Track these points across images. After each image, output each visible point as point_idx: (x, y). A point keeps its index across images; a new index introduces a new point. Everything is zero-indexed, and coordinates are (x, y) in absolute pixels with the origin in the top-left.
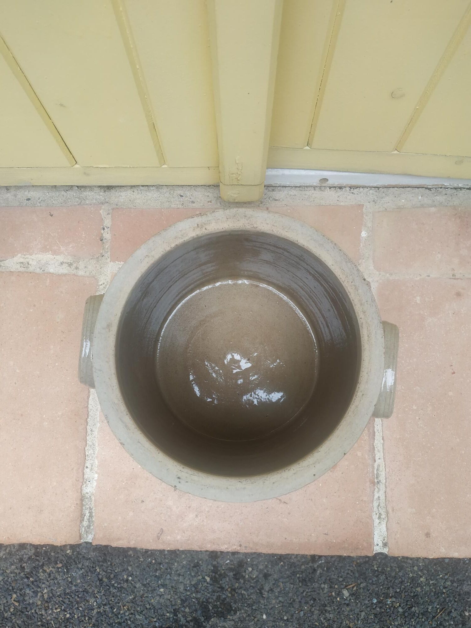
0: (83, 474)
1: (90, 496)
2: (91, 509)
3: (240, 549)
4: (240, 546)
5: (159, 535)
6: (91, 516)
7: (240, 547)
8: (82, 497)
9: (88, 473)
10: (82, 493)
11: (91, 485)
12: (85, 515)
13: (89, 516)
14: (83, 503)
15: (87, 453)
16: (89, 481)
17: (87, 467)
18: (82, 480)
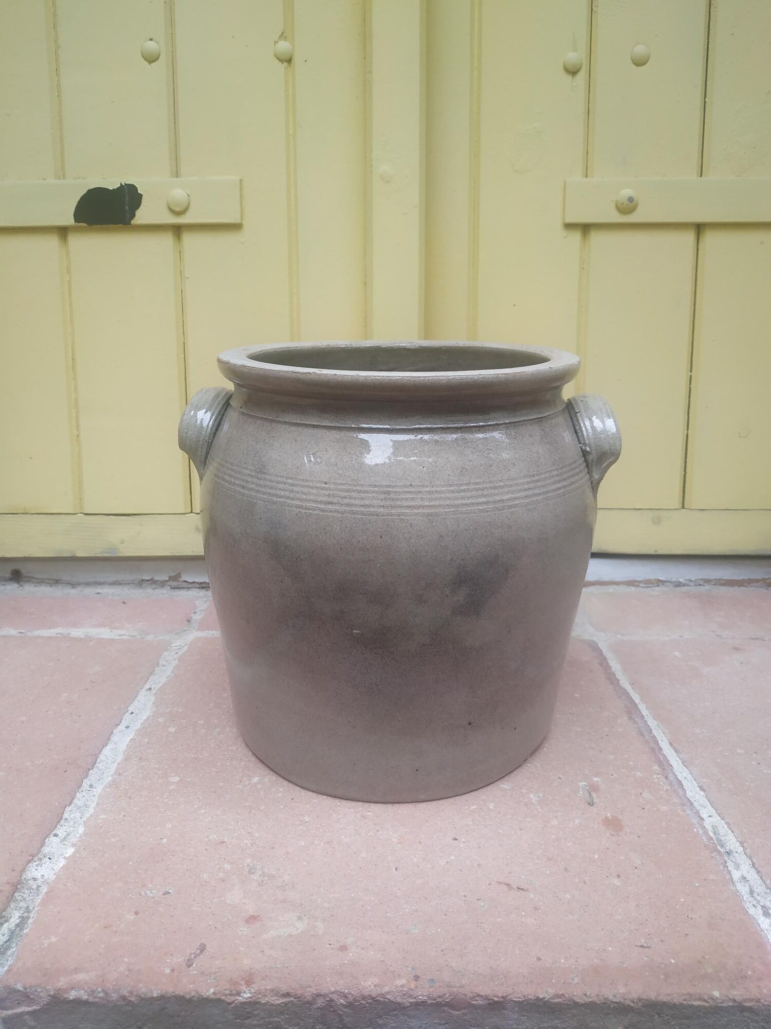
0: (43, 844)
1: (39, 886)
2: (28, 910)
3: (416, 987)
4: (417, 978)
5: (193, 956)
6: (20, 925)
7: (416, 980)
8: (19, 882)
9: (52, 845)
10: (24, 876)
11: (51, 865)
12: (7, 921)
13: (17, 925)
14: (16, 894)
15: (66, 816)
16: (50, 859)
17: (56, 835)
18: (34, 855)
